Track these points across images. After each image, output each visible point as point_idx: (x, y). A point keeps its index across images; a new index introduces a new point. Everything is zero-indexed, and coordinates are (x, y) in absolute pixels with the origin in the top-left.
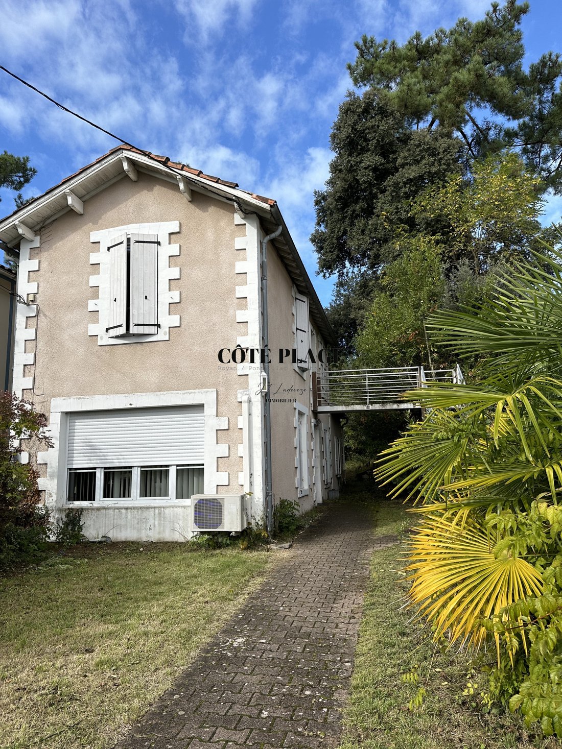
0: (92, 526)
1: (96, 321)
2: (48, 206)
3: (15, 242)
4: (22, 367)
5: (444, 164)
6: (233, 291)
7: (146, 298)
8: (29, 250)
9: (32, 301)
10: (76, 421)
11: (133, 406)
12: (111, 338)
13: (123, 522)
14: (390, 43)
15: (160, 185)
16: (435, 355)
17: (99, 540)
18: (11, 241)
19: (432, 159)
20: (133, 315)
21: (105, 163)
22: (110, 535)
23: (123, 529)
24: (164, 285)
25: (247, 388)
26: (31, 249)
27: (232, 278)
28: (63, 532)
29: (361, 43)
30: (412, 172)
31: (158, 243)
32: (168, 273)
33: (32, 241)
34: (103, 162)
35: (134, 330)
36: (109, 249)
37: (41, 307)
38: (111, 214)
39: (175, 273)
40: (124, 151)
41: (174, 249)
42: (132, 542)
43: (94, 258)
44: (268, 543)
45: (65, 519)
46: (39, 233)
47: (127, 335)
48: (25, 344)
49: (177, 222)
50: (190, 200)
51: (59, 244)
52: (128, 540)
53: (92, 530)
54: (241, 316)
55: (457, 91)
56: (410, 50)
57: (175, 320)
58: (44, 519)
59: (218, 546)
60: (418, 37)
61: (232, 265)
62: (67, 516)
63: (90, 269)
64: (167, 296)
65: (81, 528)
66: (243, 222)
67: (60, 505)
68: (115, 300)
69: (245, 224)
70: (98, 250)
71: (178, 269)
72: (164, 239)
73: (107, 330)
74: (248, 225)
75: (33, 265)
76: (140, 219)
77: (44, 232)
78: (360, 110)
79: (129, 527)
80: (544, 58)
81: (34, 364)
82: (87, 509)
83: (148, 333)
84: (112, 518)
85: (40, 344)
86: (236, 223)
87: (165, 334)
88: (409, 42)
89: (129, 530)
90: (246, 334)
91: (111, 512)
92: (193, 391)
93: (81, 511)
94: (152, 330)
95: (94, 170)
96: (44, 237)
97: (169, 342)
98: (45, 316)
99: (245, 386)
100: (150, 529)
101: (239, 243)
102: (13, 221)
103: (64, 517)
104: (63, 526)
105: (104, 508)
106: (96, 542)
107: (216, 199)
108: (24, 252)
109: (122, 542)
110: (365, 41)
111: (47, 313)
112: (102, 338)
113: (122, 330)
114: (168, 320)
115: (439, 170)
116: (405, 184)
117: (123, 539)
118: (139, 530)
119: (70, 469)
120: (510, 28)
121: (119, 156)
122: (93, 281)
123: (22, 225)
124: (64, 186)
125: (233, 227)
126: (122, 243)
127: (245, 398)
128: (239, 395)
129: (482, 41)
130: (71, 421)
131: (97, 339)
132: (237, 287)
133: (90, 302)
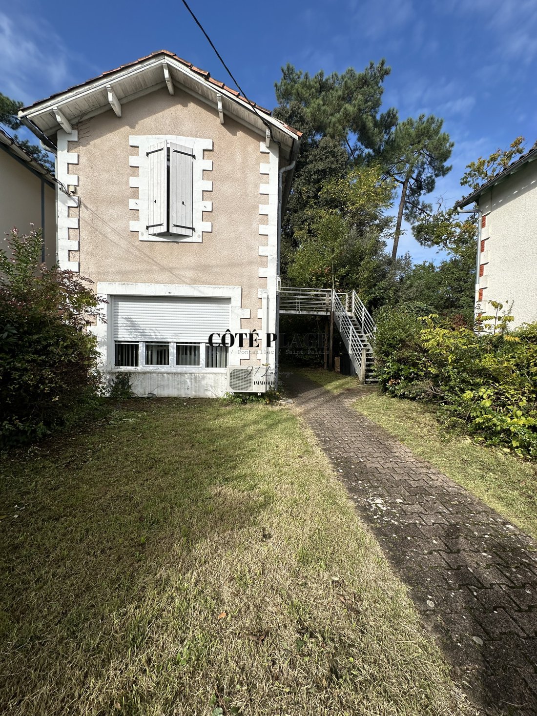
0: (139, 386)
1: (137, 219)
2: (86, 99)
3: (51, 132)
4: (67, 252)
5: (340, 164)
6: (256, 207)
7: (183, 203)
8: (67, 142)
9: (73, 192)
10: (119, 303)
11: (172, 294)
12: (151, 235)
13: (165, 383)
14: (304, 74)
15: (195, 103)
16: (337, 283)
17: (146, 396)
18: (47, 130)
19: (333, 159)
20: (172, 216)
21: (147, 65)
22: (155, 393)
23: (165, 388)
24: (198, 195)
25: (266, 287)
26: (69, 141)
27: (256, 197)
28: (115, 390)
29: (285, 69)
30: (321, 166)
31: (194, 157)
32: (202, 185)
33: (69, 134)
34: (145, 64)
35: (173, 230)
36: (148, 154)
37: (82, 199)
38: (148, 121)
39: (208, 186)
40: (166, 57)
41: (207, 164)
42: (175, 398)
43: (133, 161)
44: (278, 399)
45: (115, 380)
46: (76, 127)
47: (167, 234)
48: (69, 232)
49: (211, 141)
50: (223, 122)
51: (97, 141)
52: (170, 396)
53: (139, 389)
54: (262, 229)
55: (345, 118)
56: (316, 83)
57: (207, 226)
58: (97, 379)
59: (244, 402)
60: (321, 75)
61: (257, 186)
62: (117, 378)
63: (129, 171)
64: (201, 205)
65: (130, 387)
66: (268, 151)
67: (109, 369)
68: (155, 202)
69: (269, 153)
70: (137, 154)
71: (211, 182)
72: (198, 153)
73: (147, 228)
74: (271, 154)
75: (72, 157)
76: (176, 130)
77: (81, 128)
78: (287, 116)
79: (170, 387)
80: (390, 111)
81: (79, 250)
82: (134, 373)
83: (184, 234)
84: (157, 380)
85: (84, 234)
86: (261, 150)
87: (199, 237)
88: (316, 77)
89: (170, 389)
90: (267, 245)
91: (155, 375)
92: (223, 286)
93: (128, 374)
94: (188, 232)
95: (136, 70)
96: (81, 133)
97: (202, 244)
98: (86, 207)
99: (264, 286)
100: (188, 389)
101: (263, 168)
102: (51, 106)
103: (114, 378)
104: (114, 385)
105: (149, 373)
106: (144, 398)
107: (245, 126)
108: (62, 143)
109: (166, 398)
110: (288, 69)
111: (88, 206)
112: (142, 234)
113: (163, 229)
114: (202, 226)
115: (336, 167)
116: (315, 172)
117: (166, 396)
118: (179, 389)
119: (116, 341)
120: (377, 83)
121: (161, 61)
122: (133, 182)
123: (60, 113)
124: (105, 80)
125: (259, 154)
126: (161, 150)
127: (264, 296)
128: (259, 293)
129: (361, 88)
130: (116, 303)
131: (138, 234)
132: (260, 205)
133: (130, 200)
